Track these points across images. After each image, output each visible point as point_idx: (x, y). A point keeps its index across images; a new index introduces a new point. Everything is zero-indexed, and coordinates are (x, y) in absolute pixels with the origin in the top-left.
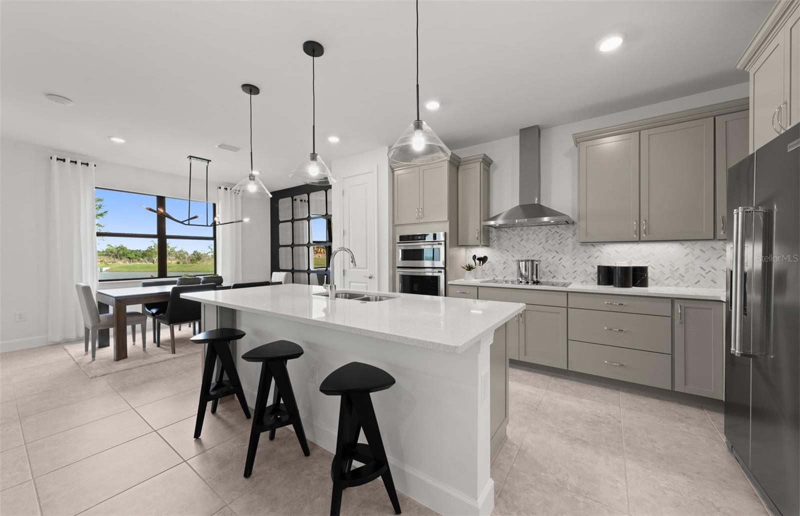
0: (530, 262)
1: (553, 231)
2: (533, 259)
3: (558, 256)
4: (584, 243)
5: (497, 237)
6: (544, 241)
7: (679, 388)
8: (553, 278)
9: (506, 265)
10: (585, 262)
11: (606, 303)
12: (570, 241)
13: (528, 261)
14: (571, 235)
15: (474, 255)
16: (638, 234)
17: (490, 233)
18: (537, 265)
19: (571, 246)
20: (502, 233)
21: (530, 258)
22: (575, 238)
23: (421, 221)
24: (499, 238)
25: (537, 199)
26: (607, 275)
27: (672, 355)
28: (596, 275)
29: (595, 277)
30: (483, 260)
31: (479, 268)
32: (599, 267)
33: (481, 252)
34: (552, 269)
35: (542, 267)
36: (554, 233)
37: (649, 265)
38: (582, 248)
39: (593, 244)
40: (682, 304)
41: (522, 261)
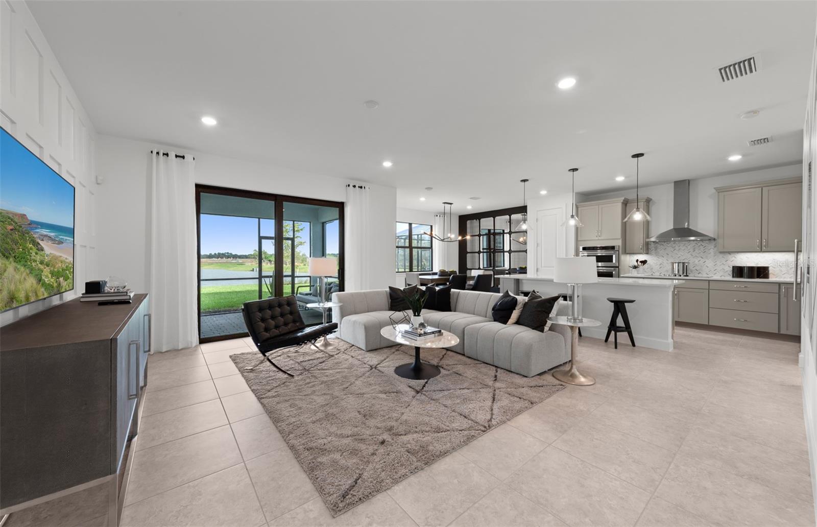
0: (681, 264)
1: (699, 244)
2: (683, 261)
3: (703, 260)
4: (721, 252)
5: (655, 248)
6: (692, 250)
7: (783, 332)
8: (699, 274)
9: (661, 266)
10: (723, 264)
11: (735, 286)
12: (712, 251)
13: (680, 263)
14: (713, 247)
15: (636, 259)
16: (760, 247)
17: (649, 245)
18: (687, 266)
19: (712, 253)
20: (659, 245)
21: (681, 261)
22: (716, 249)
23: (600, 238)
24: (656, 249)
25: (687, 224)
26: (739, 272)
27: (779, 314)
28: (732, 272)
29: (731, 273)
30: (644, 262)
31: (642, 267)
32: (733, 267)
33: (642, 257)
34: (698, 268)
35: (691, 267)
36: (699, 246)
37: (771, 266)
38: (721, 256)
39: (730, 253)
40: (786, 287)
41: (675, 263)
